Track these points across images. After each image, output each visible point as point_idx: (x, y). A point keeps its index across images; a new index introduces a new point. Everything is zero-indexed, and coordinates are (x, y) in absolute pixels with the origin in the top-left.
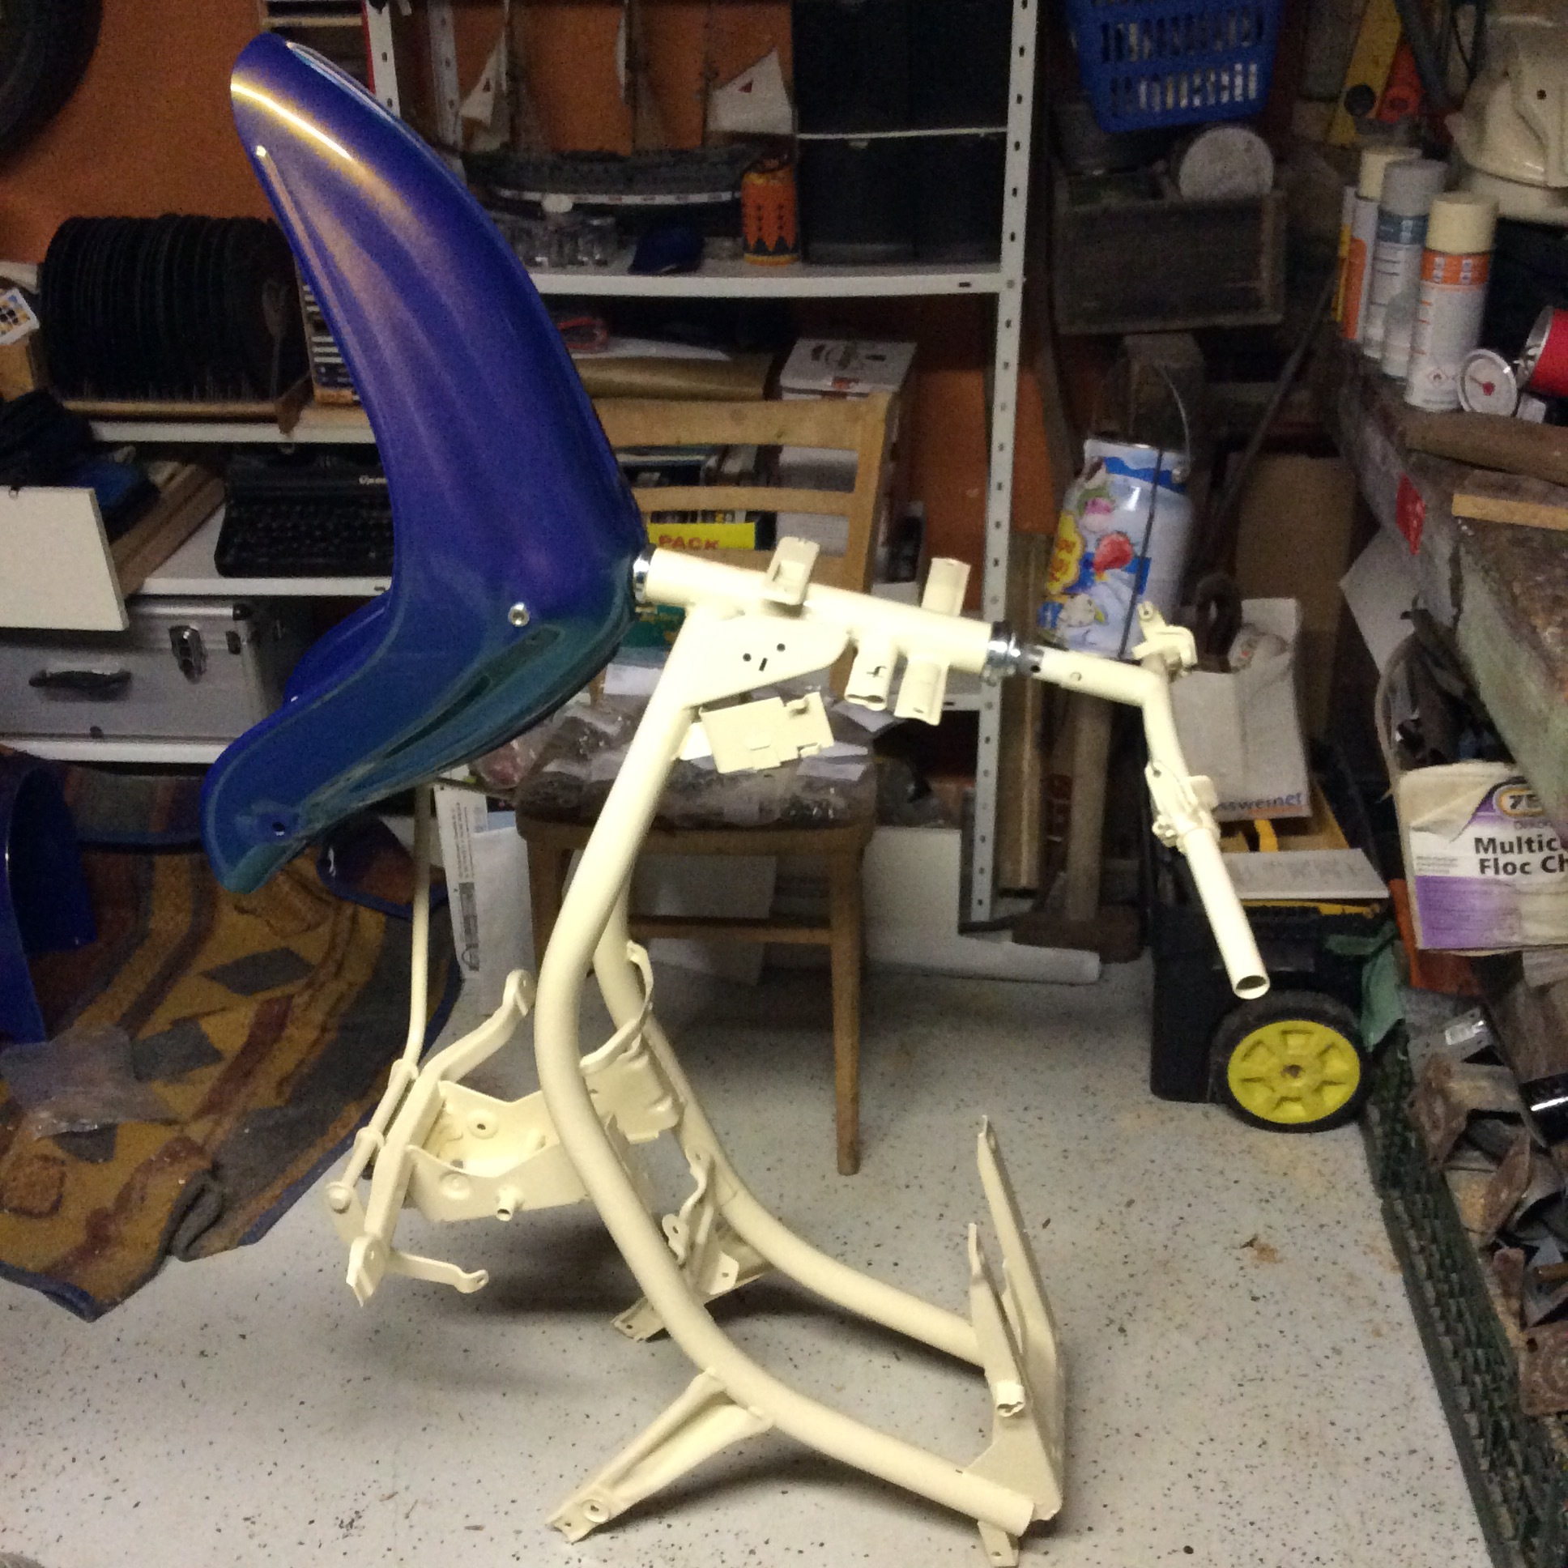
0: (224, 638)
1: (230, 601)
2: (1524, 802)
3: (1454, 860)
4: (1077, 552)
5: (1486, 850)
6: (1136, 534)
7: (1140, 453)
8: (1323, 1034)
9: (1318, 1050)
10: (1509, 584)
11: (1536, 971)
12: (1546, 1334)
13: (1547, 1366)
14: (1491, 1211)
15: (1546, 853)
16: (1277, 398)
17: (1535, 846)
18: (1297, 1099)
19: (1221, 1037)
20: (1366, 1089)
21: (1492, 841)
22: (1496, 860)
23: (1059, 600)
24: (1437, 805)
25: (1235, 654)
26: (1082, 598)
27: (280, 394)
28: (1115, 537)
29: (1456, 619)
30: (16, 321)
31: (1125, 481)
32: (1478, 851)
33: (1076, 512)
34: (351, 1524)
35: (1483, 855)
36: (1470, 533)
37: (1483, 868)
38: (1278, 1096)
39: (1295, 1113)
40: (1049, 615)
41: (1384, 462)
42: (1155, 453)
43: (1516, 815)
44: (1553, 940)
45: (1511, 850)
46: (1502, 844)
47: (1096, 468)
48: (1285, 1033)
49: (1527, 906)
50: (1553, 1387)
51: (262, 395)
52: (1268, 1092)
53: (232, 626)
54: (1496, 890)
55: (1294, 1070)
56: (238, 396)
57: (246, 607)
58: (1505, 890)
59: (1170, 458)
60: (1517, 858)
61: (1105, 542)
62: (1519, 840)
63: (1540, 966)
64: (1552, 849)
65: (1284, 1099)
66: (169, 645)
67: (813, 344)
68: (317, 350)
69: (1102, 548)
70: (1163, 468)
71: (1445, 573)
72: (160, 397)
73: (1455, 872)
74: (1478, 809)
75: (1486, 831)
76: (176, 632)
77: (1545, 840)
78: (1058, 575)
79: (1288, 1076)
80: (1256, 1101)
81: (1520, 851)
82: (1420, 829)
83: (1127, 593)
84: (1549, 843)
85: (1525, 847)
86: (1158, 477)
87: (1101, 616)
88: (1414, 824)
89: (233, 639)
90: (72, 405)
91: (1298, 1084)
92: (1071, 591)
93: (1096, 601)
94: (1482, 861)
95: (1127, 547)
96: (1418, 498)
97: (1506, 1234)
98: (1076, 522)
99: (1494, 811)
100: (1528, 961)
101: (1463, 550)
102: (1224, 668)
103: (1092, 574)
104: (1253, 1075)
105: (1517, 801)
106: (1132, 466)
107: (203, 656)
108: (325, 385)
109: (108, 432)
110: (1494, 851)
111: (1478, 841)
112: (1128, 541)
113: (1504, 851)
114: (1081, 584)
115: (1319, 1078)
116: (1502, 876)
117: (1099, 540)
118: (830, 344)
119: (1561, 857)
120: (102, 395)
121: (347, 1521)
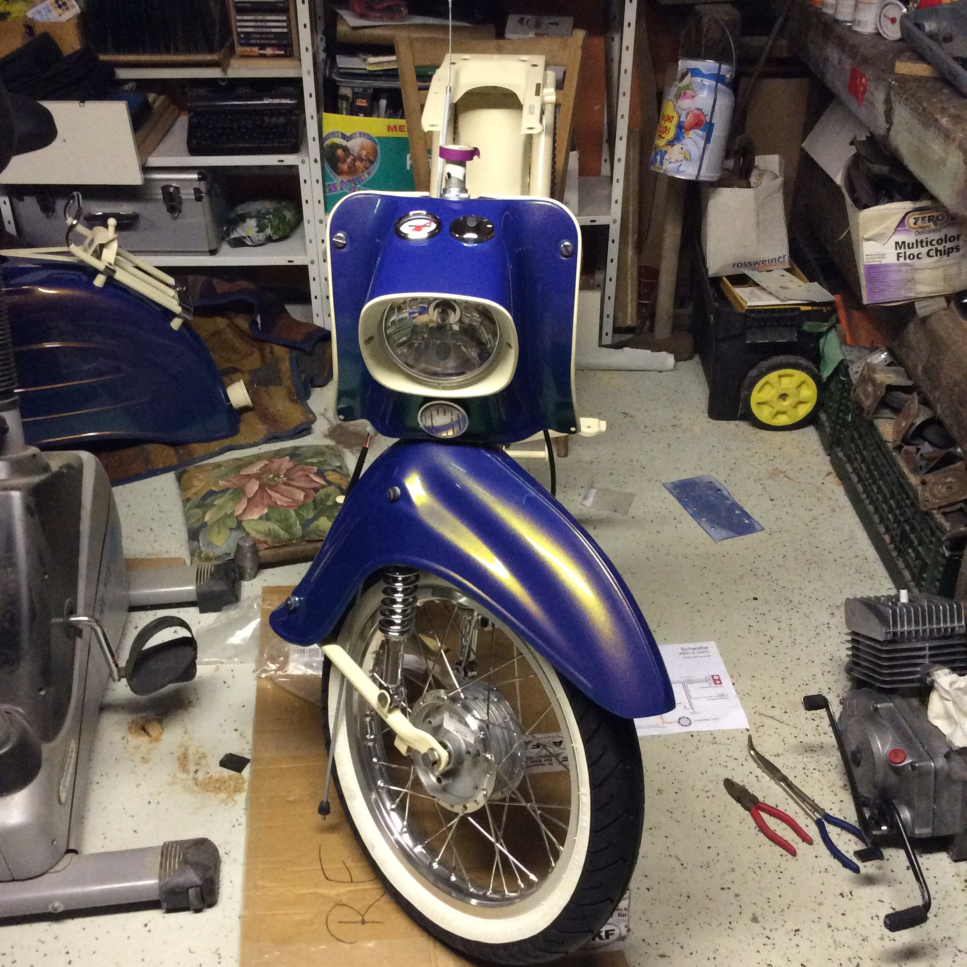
0: (193, 192)
1: (196, 171)
2: (920, 221)
3: (883, 255)
4: (675, 121)
5: (900, 248)
6: (707, 110)
7: (708, 65)
8: (800, 376)
9: (796, 386)
10: (920, 103)
11: (922, 309)
12: (930, 477)
13: (931, 490)
14: (896, 432)
15: (930, 247)
16: (770, 42)
17: (924, 244)
18: (784, 413)
19: (746, 382)
20: (820, 405)
21: (903, 243)
22: (905, 252)
23: (664, 149)
24: (877, 226)
25: (753, 180)
26: (678, 146)
27: (221, 48)
28: (696, 111)
29: (889, 130)
30: (67, 9)
31: (702, 81)
32: (896, 249)
33: (674, 100)
35: (899, 251)
36: (897, 84)
37: (898, 257)
38: (775, 411)
39: (783, 420)
40: (658, 158)
41: (840, 63)
42: (718, 65)
43: (916, 228)
44: (930, 293)
45: (913, 247)
46: (909, 244)
47: (684, 76)
48: (780, 376)
49: (918, 276)
50: (935, 497)
51: (211, 51)
52: (771, 409)
53: (196, 185)
54: (904, 269)
55: (784, 396)
56: (197, 51)
57: (205, 173)
58: (909, 268)
59: (724, 67)
60: (915, 251)
61: (690, 115)
62: (917, 241)
63: (924, 307)
64: (931, 245)
65: (778, 413)
66: (161, 197)
67: (518, 17)
68: (238, 24)
69: (688, 118)
70: (721, 73)
71: (880, 107)
72: (152, 52)
73: (884, 261)
74: (897, 227)
75: (900, 238)
76: (165, 189)
77: (929, 240)
78: (663, 135)
79: (781, 400)
80: (763, 414)
81: (917, 247)
82: (868, 240)
83: (702, 143)
84: (931, 242)
85: (919, 245)
86: (718, 78)
87: (688, 156)
88: (866, 236)
89: (197, 191)
90: (103, 57)
91: (786, 403)
92: (671, 143)
93: (685, 148)
94: (898, 254)
95: (702, 117)
96: (863, 76)
97: (906, 441)
98: (675, 106)
99: (905, 226)
100: (917, 305)
101: (892, 93)
102: (749, 186)
103: (684, 133)
104: (763, 400)
105: (917, 220)
106: (705, 72)
107: (180, 202)
108: (242, 45)
109: (123, 74)
110: (905, 248)
111: (897, 243)
112: (703, 113)
113: (909, 248)
114: (677, 139)
115: (797, 400)
116: (908, 261)
117: (688, 114)
118: (527, 17)
119: (936, 249)
120: (118, 51)
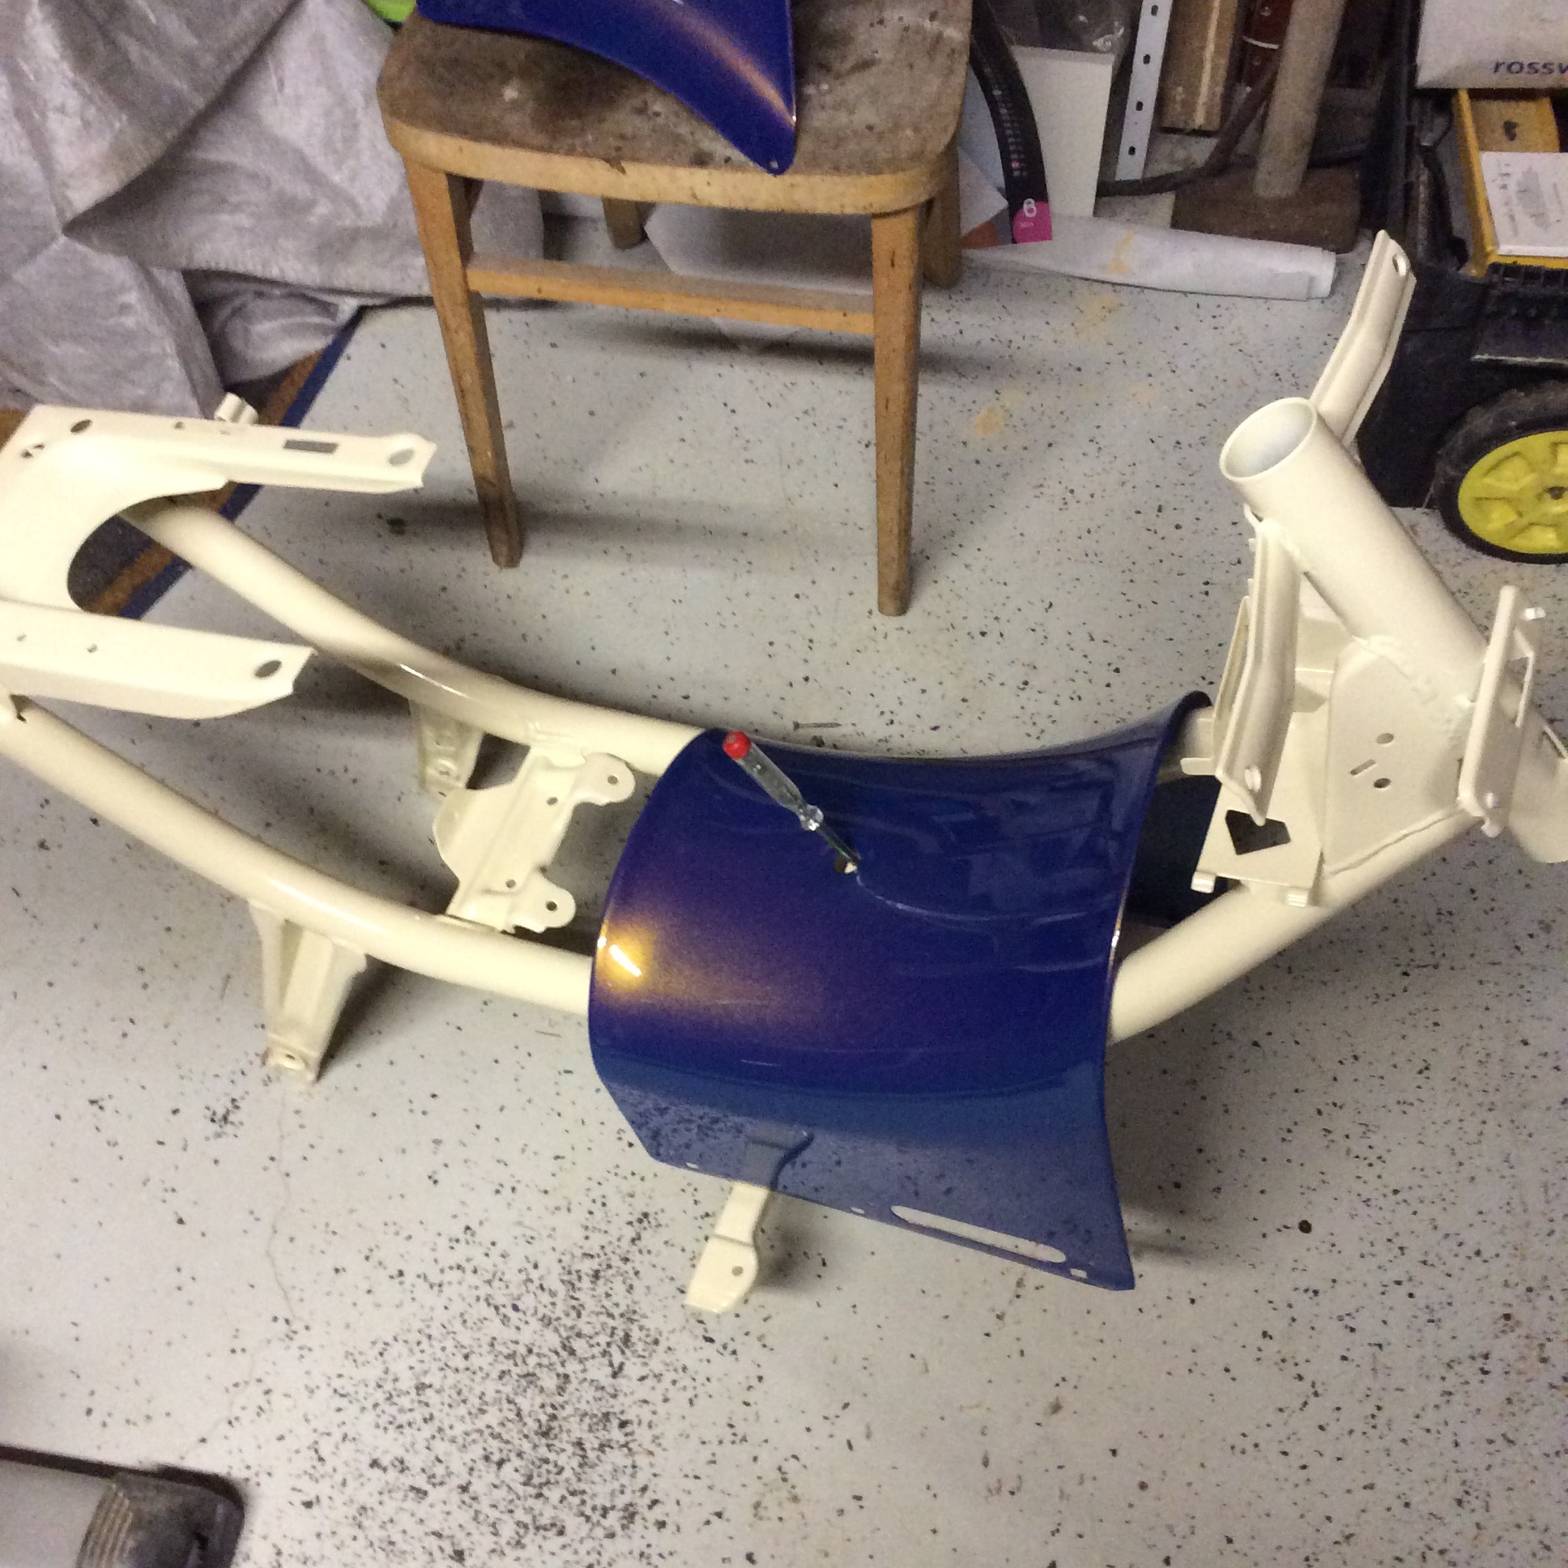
18: (1552, 526)
34: (225, 1118)
38: (1524, 520)
39: (1543, 542)
48: (1557, 445)
52: (1512, 517)
55: (1556, 492)
65: (1533, 524)
79: (1547, 498)
91: (1559, 509)
104: (1495, 493)
121: (221, 1112)
